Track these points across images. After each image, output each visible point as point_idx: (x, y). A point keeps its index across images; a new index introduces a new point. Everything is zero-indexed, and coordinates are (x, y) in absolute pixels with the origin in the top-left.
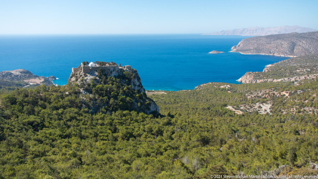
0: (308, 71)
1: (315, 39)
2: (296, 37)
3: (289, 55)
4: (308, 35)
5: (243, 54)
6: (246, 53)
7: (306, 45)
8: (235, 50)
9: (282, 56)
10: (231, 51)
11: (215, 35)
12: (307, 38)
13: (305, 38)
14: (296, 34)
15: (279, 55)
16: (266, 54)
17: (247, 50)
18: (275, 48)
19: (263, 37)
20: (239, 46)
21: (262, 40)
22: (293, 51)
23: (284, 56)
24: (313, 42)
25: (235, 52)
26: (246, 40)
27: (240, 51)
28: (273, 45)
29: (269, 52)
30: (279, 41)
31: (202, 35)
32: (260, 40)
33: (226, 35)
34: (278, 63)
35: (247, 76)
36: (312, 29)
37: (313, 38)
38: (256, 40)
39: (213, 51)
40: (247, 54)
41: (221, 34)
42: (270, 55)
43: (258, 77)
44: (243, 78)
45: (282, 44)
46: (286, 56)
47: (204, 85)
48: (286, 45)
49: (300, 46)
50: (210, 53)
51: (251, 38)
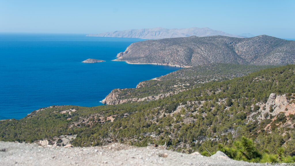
0: (187, 86)
1: (215, 45)
2: (194, 42)
3: (186, 65)
4: (208, 40)
5: (129, 63)
6: (133, 62)
7: (204, 52)
8: (121, 58)
9: (178, 66)
10: (115, 60)
11: (105, 36)
12: (207, 43)
13: (204, 43)
14: (196, 38)
15: (174, 65)
16: (159, 64)
17: (135, 59)
18: (170, 56)
19: (156, 41)
20: (127, 52)
21: (156, 45)
22: (190, 60)
23: (179, 67)
24: (213, 48)
25: (120, 61)
26: (136, 44)
27: (127, 60)
28: (167, 51)
29: (163, 61)
30: (174, 47)
31: (87, 36)
32: (153, 45)
33: (120, 37)
34: (166, 76)
35: (112, 95)
36: (224, 33)
37: (213, 44)
38: (148, 45)
39: (89, 59)
40: (135, 64)
41: (113, 36)
42: (163, 65)
43: (123, 96)
44: (108, 97)
45: (178, 51)
46: (182, 67)
47: (42, 110)
48: (182, 52)
49: (198, 53)
50: (84, 62)
51: (142, 42)
